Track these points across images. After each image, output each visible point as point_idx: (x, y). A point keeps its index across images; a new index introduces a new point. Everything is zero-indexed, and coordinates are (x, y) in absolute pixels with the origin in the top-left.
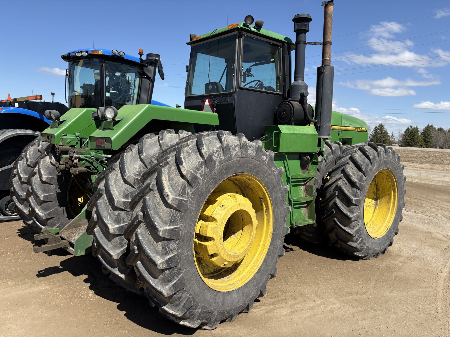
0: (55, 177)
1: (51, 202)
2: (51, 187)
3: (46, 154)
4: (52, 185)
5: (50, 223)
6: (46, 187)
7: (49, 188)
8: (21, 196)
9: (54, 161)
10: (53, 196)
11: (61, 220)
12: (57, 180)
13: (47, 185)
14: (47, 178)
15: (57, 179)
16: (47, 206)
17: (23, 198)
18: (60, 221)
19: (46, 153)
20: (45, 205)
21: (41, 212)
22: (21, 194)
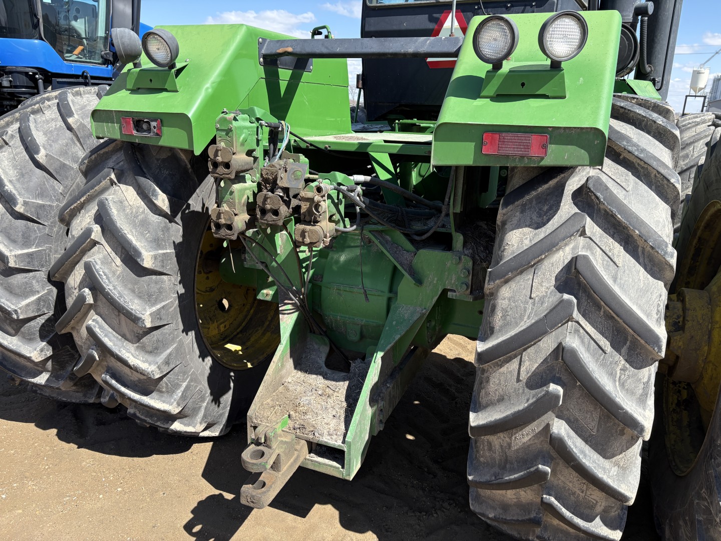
0: (171, 251)
1: (166, 327)
2: (163, 282)
3: (115, 180)
4: (165, 277)
5: (167, 384)
6: (153, 285)
7: (158, 286)
8: (16, 311)
9: (163, 200)
10: (171, 307)
11: (191, 368)
12: (175, 259)
13: (154, 277)
14: (155, 257)
15: (178, 255)
16: (158, 341)
17: (21, 317)
18: (190, 371)
19: (113, 176)
20: (155, 338)
21: (144, 362)
22: (13, 307)
